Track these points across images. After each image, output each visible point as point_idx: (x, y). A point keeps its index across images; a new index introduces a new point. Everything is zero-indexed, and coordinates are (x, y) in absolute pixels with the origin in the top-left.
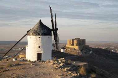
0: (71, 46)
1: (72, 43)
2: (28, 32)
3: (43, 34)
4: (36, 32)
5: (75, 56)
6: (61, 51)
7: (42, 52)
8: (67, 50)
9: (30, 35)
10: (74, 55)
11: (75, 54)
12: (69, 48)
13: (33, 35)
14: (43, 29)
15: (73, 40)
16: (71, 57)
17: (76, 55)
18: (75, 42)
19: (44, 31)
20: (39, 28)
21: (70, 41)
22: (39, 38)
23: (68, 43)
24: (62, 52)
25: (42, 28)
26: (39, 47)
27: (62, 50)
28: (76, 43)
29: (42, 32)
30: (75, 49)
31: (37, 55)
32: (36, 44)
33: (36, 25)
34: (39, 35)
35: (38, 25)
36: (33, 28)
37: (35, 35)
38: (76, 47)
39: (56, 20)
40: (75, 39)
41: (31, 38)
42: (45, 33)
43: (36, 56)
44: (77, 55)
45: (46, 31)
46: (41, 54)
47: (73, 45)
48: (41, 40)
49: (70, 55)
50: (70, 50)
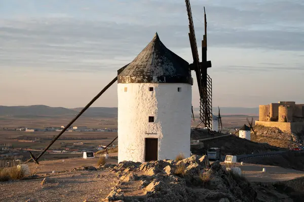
0: (269, 124)
1: (271, 115)
2: (120, 71)
3: (161, 80)
4: (142, 72)
5: (280, 152)
6: (240, 136)
7: (158, 135)
8: (258, 134)
9: (125, 82)
10: (276, 149)
11: (282, 146)
12: (262, 127)
13: (132, 81)
14: (162, 63)
15: (275, 107)
16: (269, 152)
17: (283, 149)
18: (282, 111)
19: (167, 70)
20: (151, 60)
21: (267, 108)
22: (151, 89)
23: (261, 113)
24: (244, 137)
25: (160, 60)
26: (151, 119)
27: (242, 134)
28: (284, 114)
29: (160, 71)
30: (280, 132)
31: (143, 142)
32: (141, 108)
33: (144, 50)
34: (150, 80)
35: (149, 52)
36: (135, 61)
37: (139, 82)
38: (284, 126)
39: (205, 37)
40: (282, 104)
41: (126, 90)
42: (167, 73)
43: (142, 147)
44: (287, 147)
45: (171, 68)
46: (156, 140)
47: (275, 119)
48: (156, 95)
49: (267, 147)
50: (265, 132)
